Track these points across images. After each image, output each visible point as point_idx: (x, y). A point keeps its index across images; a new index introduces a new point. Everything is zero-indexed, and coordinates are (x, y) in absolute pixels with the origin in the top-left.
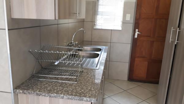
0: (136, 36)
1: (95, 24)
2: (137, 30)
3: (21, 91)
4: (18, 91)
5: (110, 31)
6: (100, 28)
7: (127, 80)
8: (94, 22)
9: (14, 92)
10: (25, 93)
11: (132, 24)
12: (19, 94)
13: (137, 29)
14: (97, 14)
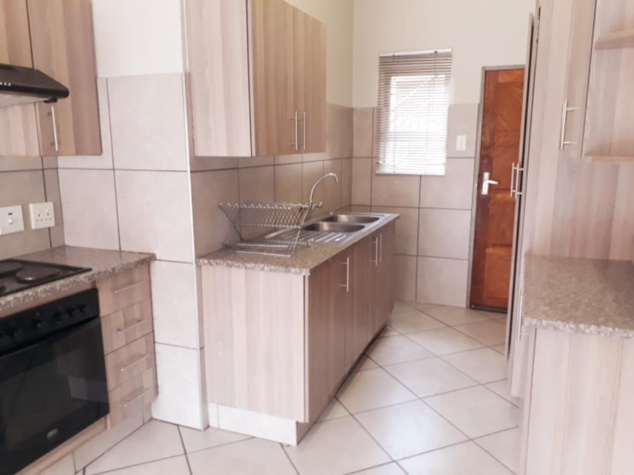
0: (485, 191)
1: (378, 163)
2: (486, 175)
3: (206, 261)
4: (201, 261)
5: (418, 178)
6: (392, 172)
7: (467, 307)
8: (377, 158)
9: (196, 262)
10: (211, 265)
11: (473, 161)
12: (203, 267)
13: (486, 171)
14: (386, 140)
